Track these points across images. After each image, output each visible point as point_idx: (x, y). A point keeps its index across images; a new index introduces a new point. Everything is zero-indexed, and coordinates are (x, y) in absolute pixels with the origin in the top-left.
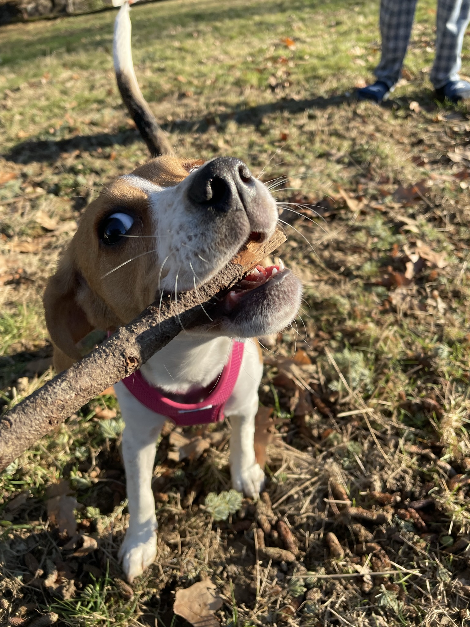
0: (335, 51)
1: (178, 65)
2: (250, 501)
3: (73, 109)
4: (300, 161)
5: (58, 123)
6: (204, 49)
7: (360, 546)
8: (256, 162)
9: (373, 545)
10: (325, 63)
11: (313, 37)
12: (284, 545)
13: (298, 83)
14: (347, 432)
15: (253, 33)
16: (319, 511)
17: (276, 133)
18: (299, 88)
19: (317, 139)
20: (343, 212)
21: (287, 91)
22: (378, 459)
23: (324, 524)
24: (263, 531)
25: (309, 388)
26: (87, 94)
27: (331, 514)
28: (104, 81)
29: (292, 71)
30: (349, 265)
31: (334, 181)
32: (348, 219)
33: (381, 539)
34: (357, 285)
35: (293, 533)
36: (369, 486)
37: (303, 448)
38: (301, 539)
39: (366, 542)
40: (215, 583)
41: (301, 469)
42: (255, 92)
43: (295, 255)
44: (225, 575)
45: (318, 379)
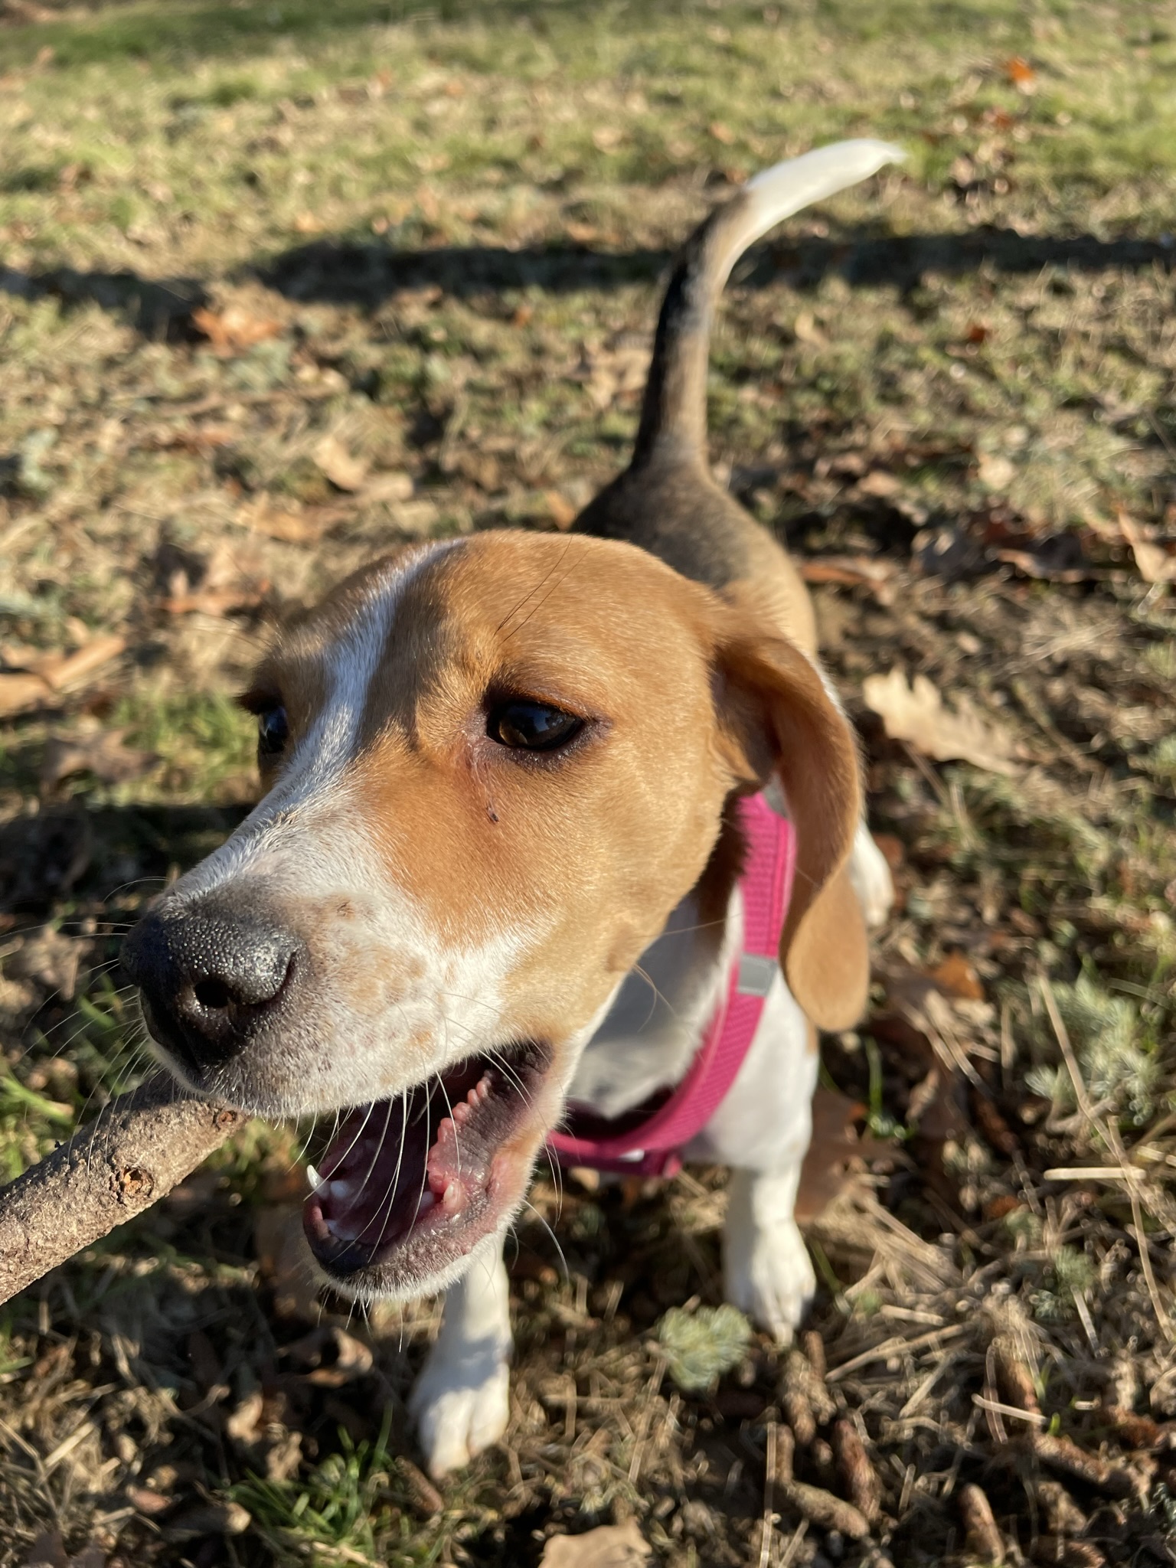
0: (1144, 113)
1: (717, 93)
2: (767, 1345)
3: (439, 174)
4: (1011, 411)
5: (399, 207)
6: (788, 57)
7: (1047, 1540)
8: (890, 392)
9: (1086, 1549)
10: (1112, 141)
11: (1087, 64)
12: (843, 1487)
13: (1032, 187)
14: (1059, 1217)
15: (924, 32)
16: (952, 1418)
17: (956, 319)
18: (1035, 202)
19: (1068, 355)
20: (1117, 578)
21: (1000, 205)
22: (1135, 1316)
23: (957, 1458)
24: (794, 1434)
25: (967, 1067)
26: (475, 139)
27: (982, 1435)
28: (522, 111)
29: (1018, 151)
30: (1117, 733)
31: (1103, 484)
32: (1129, 602)
33: (1110, 1540)
34: (1132, 795)
35: (874, 1461)
36: (1101, 1387)
37: (929, 1234)
38: (890, 1483)
39: (1068, 1535)
40: (647, 1538)
41: (919, 1291)
42: (911, 196)
43: (969, 675)
44: (677, 1525)
45: (997, 1049)
